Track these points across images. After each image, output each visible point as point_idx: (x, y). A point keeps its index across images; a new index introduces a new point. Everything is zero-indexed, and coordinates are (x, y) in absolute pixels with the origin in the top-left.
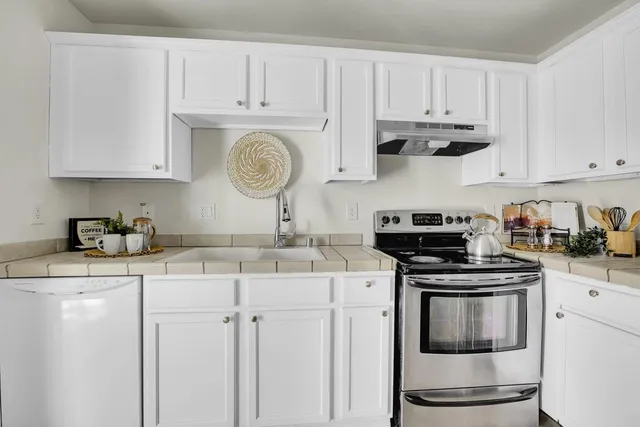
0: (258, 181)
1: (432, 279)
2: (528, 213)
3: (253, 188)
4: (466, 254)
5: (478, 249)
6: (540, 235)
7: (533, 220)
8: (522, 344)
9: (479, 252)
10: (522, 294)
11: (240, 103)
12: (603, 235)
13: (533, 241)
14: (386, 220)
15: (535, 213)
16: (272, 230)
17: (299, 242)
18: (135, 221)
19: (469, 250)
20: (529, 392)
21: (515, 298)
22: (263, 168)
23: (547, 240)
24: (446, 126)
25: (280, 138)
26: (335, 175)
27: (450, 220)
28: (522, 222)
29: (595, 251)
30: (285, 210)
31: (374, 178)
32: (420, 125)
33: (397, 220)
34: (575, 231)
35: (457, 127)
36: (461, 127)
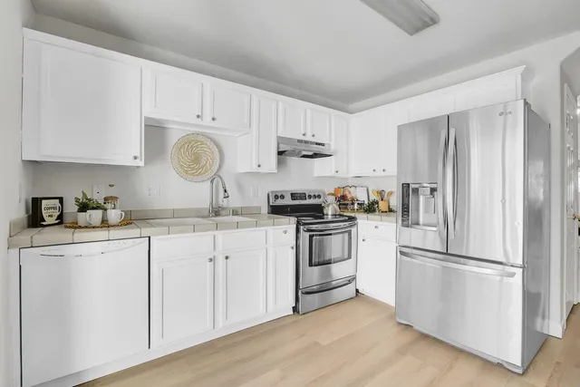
0: (193, 169)
1: (314, 227)
2: (347, 193)
3: (190, 174)
4: (324, 215)
5: (329, 211)
6: (353, 204)
7: (349, 196)
8: (349, 257)
9: (330, 213)
10: (350, 233)
11: (198, 116)
12: (377, 203)
13: (350, 207)
14: (276, 197)
15: (350, 193)
16: (207, 205)
17: (223, 212)
18: (105, 199)
19: (325, 212)
20: (352, 279)
21: (346, 235)
22: (197, 160)
23: (356, 206)
24: (312, 143)
25: (212, 140)
26: (255, 169)
27: (310, 196)
28: (344, 197)
29: (374, 211)
30: (225, 191)
31: (276, 171)
32: (300, 141)
33: (282, 197)
34: (366, 202)
35: (317, 144)
36: (319, 144)
